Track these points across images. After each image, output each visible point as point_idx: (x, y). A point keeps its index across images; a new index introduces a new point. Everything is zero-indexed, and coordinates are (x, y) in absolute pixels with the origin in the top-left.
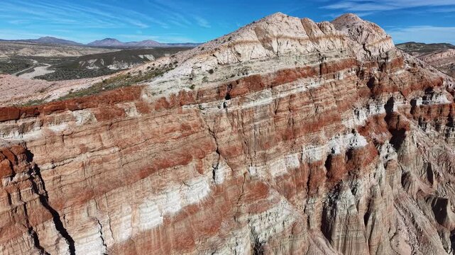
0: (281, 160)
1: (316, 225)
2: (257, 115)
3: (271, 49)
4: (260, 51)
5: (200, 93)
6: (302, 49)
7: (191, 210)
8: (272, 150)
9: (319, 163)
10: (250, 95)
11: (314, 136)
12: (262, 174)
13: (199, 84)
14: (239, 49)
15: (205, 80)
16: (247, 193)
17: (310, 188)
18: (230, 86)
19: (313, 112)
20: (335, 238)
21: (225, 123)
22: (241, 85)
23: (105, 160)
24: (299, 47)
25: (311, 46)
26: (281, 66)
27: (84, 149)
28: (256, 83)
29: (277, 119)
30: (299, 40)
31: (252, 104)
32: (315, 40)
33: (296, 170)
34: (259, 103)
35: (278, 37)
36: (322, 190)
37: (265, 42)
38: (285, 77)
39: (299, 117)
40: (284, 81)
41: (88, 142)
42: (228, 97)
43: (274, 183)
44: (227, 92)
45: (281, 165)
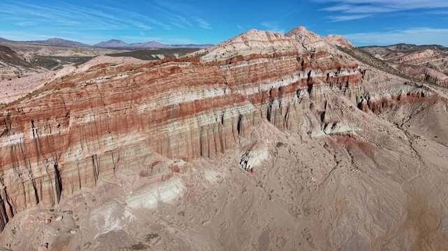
0: (250, 89)
1: (265, 116)
2: (241, 70)
3: (248, 45)
4: (244, 46)
5: (219, 62)
6: (265, 46)
7: (218, 98)
8: (247, 84)
9: (267, 91)
10: (238, 63)
11: (264, 81)
12: (243, 94)
13: (218, 59)
14: (235, 45)
15: (221, 57)
16: (237, 99)
17: (262, 101)
18: (231, 59)
19: (265, 71)
20: (271, 119)
21: (229, 73)
22: (235, 59)
23: (195, 76)
24: (263, 45)
25: (270, 45)
26: (252, 52)
27: (191, 72)
28: (241, 58)
29: (250, 74)
30: (263, 42)
31: (239, 66)
32: (272, 42)
33: (257, 94)
34: (242, 66)
35: (251, 41)
36: (267, 101)
37: (246, 42)
38: (254, 57)
39: (258, 73)
40: (253, 58)
41: (191, 70)
42: (230, 63)
43: (247, 97)
44: (230, 61)
45: (251, 91)
